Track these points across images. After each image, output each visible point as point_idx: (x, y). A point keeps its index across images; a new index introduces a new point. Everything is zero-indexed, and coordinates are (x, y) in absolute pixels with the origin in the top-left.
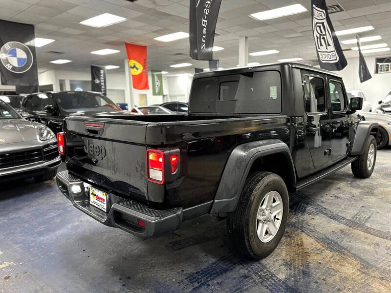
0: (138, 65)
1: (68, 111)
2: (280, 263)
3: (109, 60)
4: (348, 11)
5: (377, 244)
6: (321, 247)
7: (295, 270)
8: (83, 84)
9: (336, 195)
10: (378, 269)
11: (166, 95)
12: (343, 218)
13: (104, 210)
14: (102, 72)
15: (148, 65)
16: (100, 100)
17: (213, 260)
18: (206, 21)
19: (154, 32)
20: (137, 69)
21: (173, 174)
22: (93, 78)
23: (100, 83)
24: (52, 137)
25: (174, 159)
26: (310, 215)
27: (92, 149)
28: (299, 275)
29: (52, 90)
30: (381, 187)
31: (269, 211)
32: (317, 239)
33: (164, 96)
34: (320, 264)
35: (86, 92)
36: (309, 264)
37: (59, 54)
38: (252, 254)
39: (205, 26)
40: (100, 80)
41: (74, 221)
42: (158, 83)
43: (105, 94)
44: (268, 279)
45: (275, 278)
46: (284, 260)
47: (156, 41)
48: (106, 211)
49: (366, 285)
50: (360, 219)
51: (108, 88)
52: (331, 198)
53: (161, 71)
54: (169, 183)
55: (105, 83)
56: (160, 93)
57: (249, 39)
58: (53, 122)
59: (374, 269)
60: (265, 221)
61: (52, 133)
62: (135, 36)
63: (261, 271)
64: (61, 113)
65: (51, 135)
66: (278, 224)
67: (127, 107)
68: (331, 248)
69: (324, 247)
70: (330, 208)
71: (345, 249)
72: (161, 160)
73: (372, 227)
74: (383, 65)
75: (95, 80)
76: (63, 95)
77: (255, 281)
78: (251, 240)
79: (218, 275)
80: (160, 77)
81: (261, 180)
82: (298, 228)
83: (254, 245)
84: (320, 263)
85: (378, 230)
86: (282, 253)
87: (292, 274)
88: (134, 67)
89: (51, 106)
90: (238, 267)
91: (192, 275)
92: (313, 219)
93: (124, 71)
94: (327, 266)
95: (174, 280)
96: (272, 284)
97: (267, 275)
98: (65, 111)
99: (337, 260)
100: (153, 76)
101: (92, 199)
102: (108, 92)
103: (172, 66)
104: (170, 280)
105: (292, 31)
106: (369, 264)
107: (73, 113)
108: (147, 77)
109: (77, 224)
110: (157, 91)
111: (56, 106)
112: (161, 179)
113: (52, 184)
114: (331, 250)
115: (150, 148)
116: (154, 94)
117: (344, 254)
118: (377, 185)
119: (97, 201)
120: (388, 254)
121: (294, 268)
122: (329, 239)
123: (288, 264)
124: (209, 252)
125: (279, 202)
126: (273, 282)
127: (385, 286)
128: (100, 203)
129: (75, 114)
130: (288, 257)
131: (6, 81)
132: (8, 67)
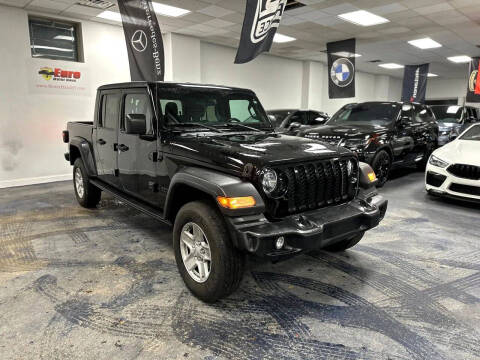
131: (331, 96)
132: (336, 82)
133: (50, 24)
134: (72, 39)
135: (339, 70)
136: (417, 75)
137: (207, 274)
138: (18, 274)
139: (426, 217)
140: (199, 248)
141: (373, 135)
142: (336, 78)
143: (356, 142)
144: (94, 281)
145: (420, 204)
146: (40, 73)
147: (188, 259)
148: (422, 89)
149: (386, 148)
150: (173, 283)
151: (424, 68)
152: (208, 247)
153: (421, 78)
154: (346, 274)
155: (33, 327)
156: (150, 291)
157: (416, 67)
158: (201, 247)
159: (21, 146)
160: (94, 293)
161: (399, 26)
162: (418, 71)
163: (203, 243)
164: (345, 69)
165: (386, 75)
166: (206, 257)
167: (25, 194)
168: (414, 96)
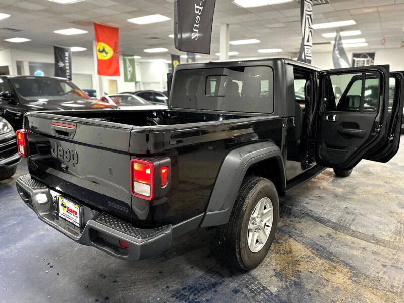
0: (107, 48)
1: (28, 99)
2: (271, 274)
3: (75, 41)
4: (333, 4)
5: (364, 249)
6: (310, 253)
7: (286, 282)
8: (45, 66)
9: (319, 195)
10: (367, 276)
11: (139, 82)
12: (329, 221)
13: (76, 224)
14: (67, 54)
15: (120, 49)
16: (65, 86)
17: (199, 273)
18: (201, 8)
19: (129, 13)
20: (106, 53)
21: (162, 188)
22: (57, 61)
23: (65, 66)
24: (8, 130)
25: (164, 171)
26: (297, 218)
27: (61, 153)
28: (291, 287)
29: (8, 74)
30: (361, 186)
31: (260, 219)
32: (306, 245)
33: (136, 83)
34: (311, 274)
35: (49, 78)
36: (300, 274)
37: (16, 32)
38: (242, 266)
39: (200, 14)
40: (64, 63)
41: (39, 230)
42: (130, 69)
43: (70, 79)
44: (259, 293)
45: (266, 292)
46: (275, 270)
47: (130, 23)
48: (79, 226)
49: (358, 296)
50: (345, 221)
51: (73, 72)
52: (315, 198)
53: (133, 55)
54: (158, 199)
55: (70, 66)
56: (133, 79)
57: (231, 26)
58: (9, 111)
59: (364, 276)
60: (255, 229)
61: (9, 126)
62: (106, 16)
63: (252, 283)
64: (19, 101)
65: (8, 128)
66: (268, 231)
67: (95, 94)
68: (320, 255)
69: (313, 253)
70: (315, 210)
71: (334, 256)
72: (148, 171)
73: (358, 230)
74: (359, 61)
75: (58, 62)
76: (21, 80)
77: (246, 296)
78: (242, 252)
79: (207, 291)
80: (132, 62)
81: (253, 187)
82: (285, 233)
83: (246, 257)
84: (311, 272)
85: (363, 234)
86: (272, 262)
87: (284, 286)
88: (103, 51)
89: (7, 92)
90: (227, 280)
91: (178, 292)
92: (300, 222)
93: (92, 54)
94: (318, 275)
95: (158, 299)
96: (264, 298)
97: (259, 288)
98: (23, 99)
99: (327, 268)
100: (125, 61)
101: (62, 211)
102: (73, 77)
103: (146, 51)
104: (154, 299)
105: (276, 21)
106: (359, 272)
107: (34, 101)
108: (118, 62)
109: (42, 233)
110: (129, 77)
111: (13, 93)
112: (148, 195)
113: (10, 184)
114: (321, 256)
115: (135, 157)
116: (126, 80)
117: (334, 261)
118: (357, 184)
119: (67, 214)
120: (375, 259)
121: (286, 279)
122: (317, 244)
123: (279, 274)
124: (196, 264)
125: (269, 208)
126: (265, 296)
127: (376, 295)
128: (72, 216)
129: (36, 103)
130: (279, 266)
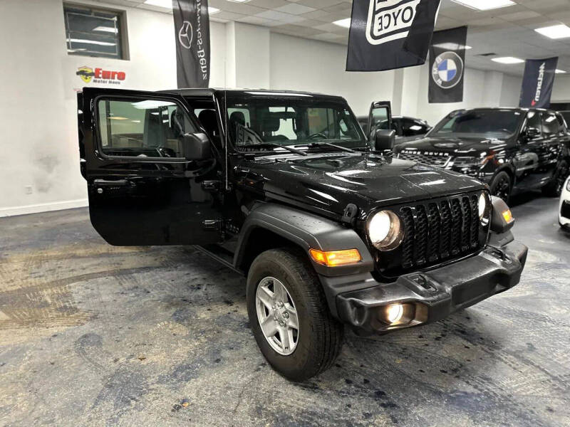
5: (83, 269)
73: (104, 278)
85: (97, 278)
120: (69, 267)
131: (432, 99)
132: (439, 82)
133: (89, 13)
134: (115, 30)
135: (443, 66)
136: (541, 72)
137: (293, 345)
138: (55, 331)
139: (564, 262)
140: (281, 311)
141: (489, 152)
142: (438, 77)
143: (468, 161)
144: (147, 343)
145: (551, 243)
146: (78, 73)
147: (266, 322)
148: (547, 90)
149: (507, 169)
150: (246, 350)
151: (551, 62)
152: (295, 311)
153: (546, 76)
154: (469, 344)
155: (74, 408)
156: (218, 361)
157: (541, 62)
158: (283, 310)
159: (57, 163)
160: (148, 361)
161: (527, 9)
162: (542, 67)
163: (287, 305)
164: (452, 65)
165: (500, 72)
166: (291, 324)
167: (62, 220)
168: (537, 98)
